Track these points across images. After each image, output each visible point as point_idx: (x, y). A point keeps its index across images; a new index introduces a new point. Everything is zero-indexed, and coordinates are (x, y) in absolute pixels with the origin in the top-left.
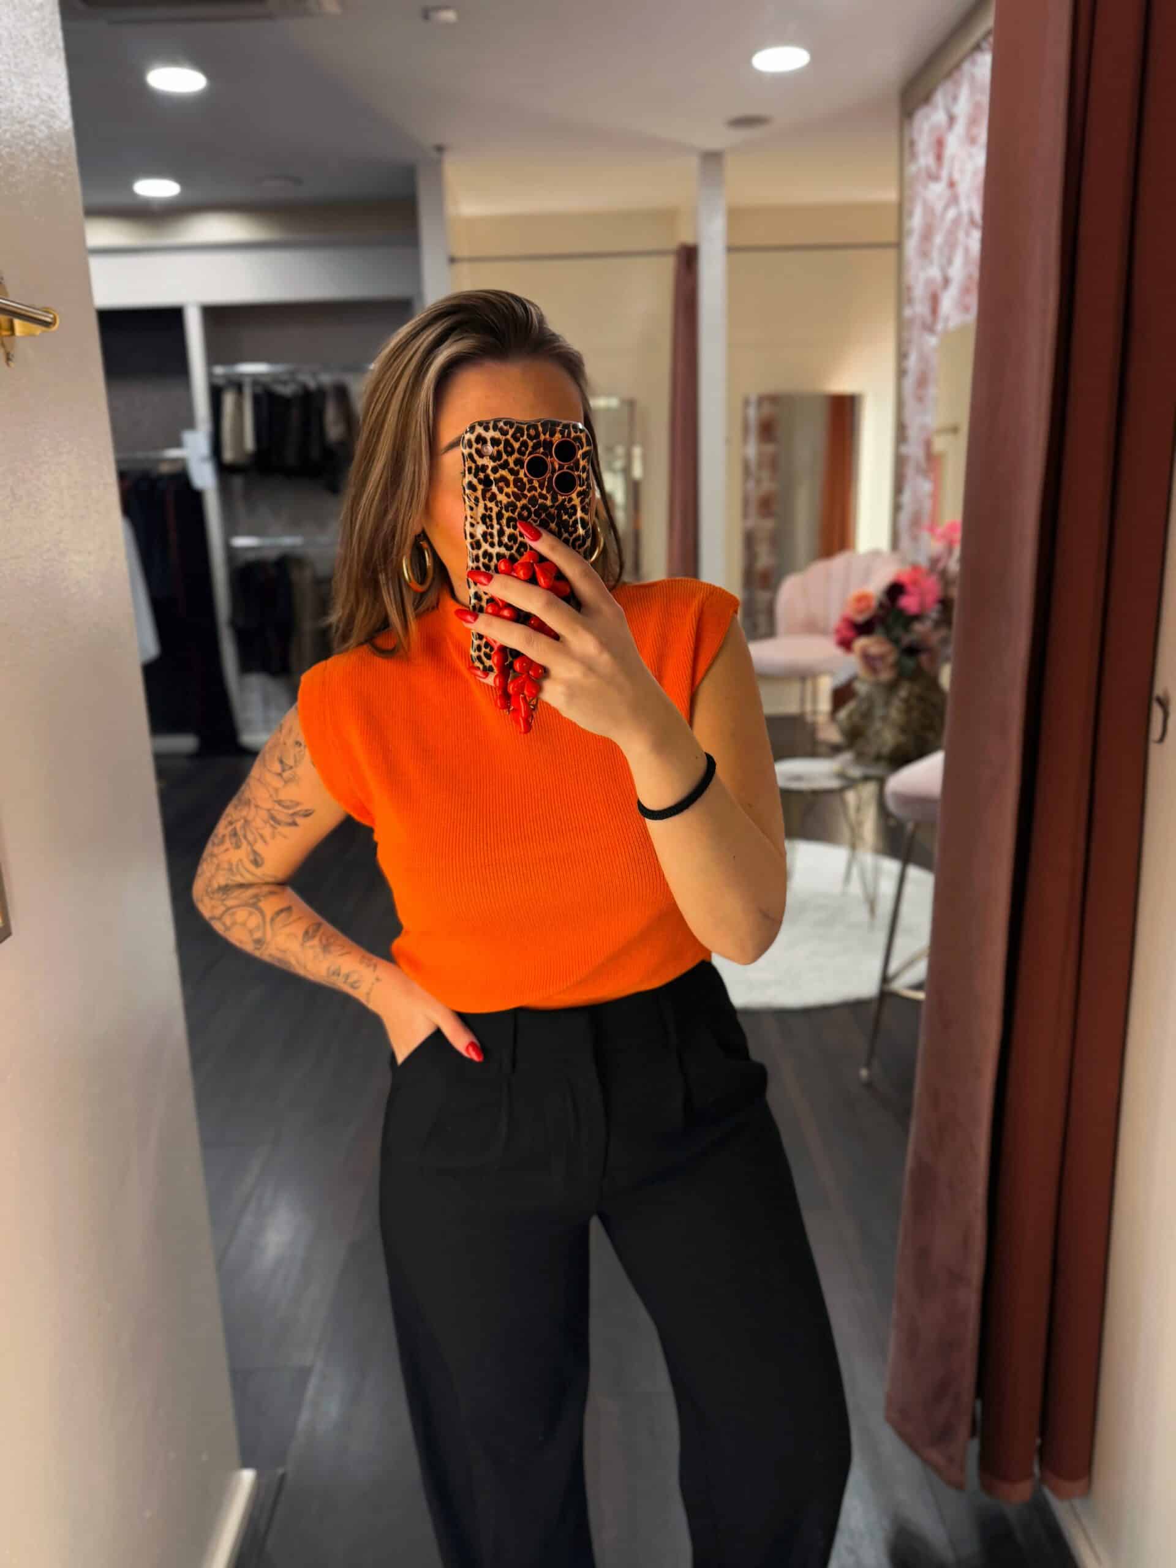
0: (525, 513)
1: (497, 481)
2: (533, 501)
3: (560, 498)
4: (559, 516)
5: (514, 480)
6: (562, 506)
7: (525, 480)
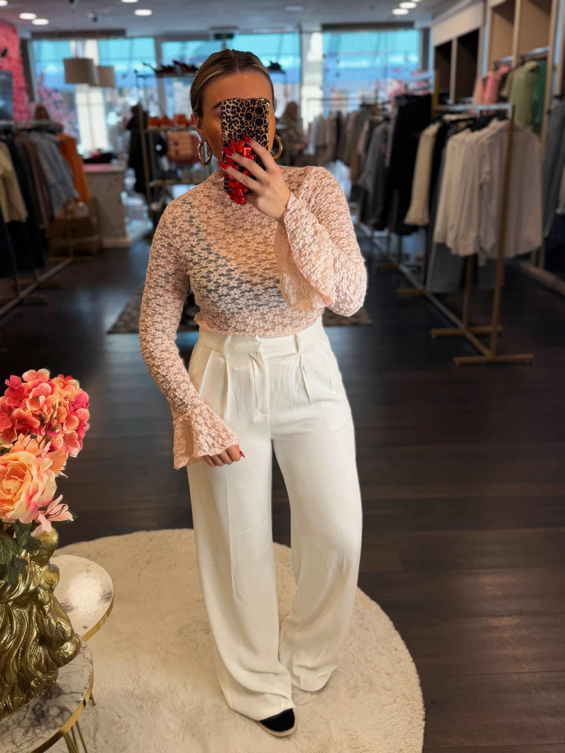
0: (244, 133)
1: (234, 122)
2: (247, 129)
3: (257, 128)
4: (257, 134)
5: (240, 121)
6: (258, 131)
7: (244, 121)
